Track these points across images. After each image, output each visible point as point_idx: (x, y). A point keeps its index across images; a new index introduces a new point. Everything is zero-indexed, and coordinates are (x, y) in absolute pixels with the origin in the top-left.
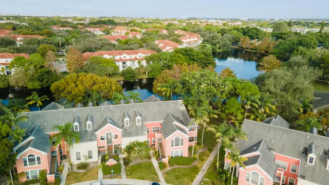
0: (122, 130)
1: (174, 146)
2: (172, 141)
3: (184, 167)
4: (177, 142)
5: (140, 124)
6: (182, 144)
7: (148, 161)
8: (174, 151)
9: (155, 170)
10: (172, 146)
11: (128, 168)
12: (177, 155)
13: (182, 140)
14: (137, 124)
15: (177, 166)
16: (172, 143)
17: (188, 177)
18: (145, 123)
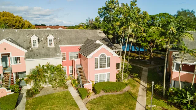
0: (26, 51)
1: (99, 69)
2: (96, 59)
3: (115, 94)
4: (103, 63)
5: (53, 46)
6: (109, 65)
7: (63, 90)
8: (99, 74)
9: (74, 100)
10: (96, 67)
11: (30, 101)
12: (102, 80)
13: (109, 59)
14: (49, 46)
15: (105, 94)
16: (96, 63)
17: (125, 105)
18: (60, 46)
